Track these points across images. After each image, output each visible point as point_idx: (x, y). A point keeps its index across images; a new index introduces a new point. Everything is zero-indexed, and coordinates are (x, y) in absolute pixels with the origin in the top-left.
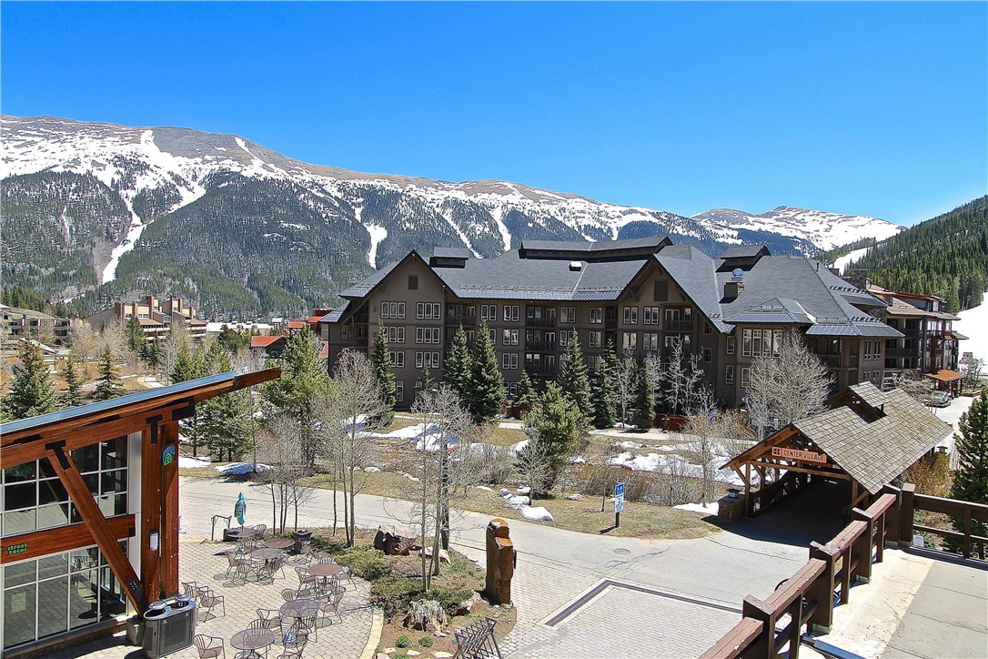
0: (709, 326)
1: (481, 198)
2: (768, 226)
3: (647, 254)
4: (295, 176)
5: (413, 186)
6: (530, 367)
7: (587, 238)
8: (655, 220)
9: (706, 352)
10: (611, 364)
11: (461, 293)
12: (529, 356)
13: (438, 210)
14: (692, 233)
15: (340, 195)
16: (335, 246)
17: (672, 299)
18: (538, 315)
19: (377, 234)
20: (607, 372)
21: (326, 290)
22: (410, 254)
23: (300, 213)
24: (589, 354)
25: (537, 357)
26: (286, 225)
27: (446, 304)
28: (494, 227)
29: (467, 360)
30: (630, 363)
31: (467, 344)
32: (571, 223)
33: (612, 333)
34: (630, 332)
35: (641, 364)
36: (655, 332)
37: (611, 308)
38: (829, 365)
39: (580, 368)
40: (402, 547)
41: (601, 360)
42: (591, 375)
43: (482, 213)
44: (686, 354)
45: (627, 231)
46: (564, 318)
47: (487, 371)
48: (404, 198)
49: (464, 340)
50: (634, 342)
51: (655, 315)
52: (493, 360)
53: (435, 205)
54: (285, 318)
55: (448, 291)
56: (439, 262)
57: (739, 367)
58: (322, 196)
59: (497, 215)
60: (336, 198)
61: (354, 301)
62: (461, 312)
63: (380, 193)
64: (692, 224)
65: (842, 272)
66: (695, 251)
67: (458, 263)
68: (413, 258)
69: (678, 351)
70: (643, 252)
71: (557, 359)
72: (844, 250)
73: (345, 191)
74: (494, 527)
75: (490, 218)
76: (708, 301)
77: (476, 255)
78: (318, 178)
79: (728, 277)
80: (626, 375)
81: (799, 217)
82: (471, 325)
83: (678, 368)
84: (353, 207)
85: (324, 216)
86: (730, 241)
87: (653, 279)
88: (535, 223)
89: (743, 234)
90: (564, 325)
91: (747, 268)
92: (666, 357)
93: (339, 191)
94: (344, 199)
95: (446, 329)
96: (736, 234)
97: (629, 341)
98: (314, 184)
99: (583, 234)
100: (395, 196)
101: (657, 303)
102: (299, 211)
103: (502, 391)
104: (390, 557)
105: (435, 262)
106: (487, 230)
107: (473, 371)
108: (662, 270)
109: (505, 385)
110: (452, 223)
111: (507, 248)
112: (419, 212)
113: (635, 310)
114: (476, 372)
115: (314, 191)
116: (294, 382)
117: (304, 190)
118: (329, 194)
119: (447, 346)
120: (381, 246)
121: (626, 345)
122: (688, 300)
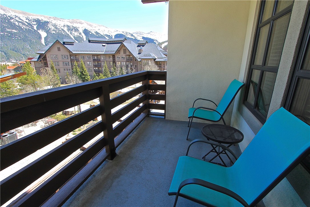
0: (136, 60)
1: (75, 25)
2: (149, 36)
4: (8, 13)
5: (53, 20)
6: (95, 71)
7: (106, 37)
8: (123, 34)
9: (136, 65)
10: (115, 69)
11: (74, 52)
12: (95, 68)
13: (62, 28)
14: (132, 37)
15: (27, 21)
16: (29, 38)
17: (128, 53)
18: (96, 58)
19: (43, 34)
20: (114, 71)
21: (29, 52)
22: (56, 41)
23: (14, 26)
24: (109, 68)
25: (97, 68)
26: (9, 30)
27: (70, 55)
28: (80, 34)
29: (79, 70)
30: (119, 69)
31: (78, 66)
32: (102, 34)
33: (114, 62)
34: (119, 61)
35: (122, 69)
36: (124, 61)
37: (114, 56)
38: (159, 67)
39: (107, 70)
40: (70, 114)
41: (112, 68)
42: (111, 72)
43: (76, 30)
44: (131, 66)
45: (116, 36)
46: (102, 58)
47: (84, 72)
48: (50, 23)
49: (77, 65)
50: (120, 64)
51: (124, 58)
52: (85, 69)
54: (17, 61)
55: (70, 51)
56: (66, 43)
57: (142, 69)
58: (20, 21)
59: (81, 30)
60: (26, 22)
61: (41, 55)
62: (74, 57)
63: (41, 21)
64: (132, 35)
65: (163, 48)
66: (132, 42)
67: (71, 44)
69: (129, 66)
70: (120, 42)
71: (102, 69)
72: (164, 43)
73: (28, 20)
74: (92, 105)
75: (78, 30)
76: (135, 54)
77: (76, 41)
79: (139, 48)
80: (119, 71)
81: (155, 34)
82: (78, 61)
83: (130, 69)
84: (33, 25)
85: (23, 28)
86: (141, 40)
87: (123, 48)
88: (92, 33)
89: (143, 38)
90: (102, 60)
91: (143, 46)
92: (127, 66)
93: (26, 19)
94: (29, 22)
95: (71, 62)
96: (142, 38)
97: (118, 64)
98: (16, 16)
99: (105, 37)
100: (48, 22)
101: (124, 54)
102: (12, 25)
103: (89, 77)
104: (67, 116)
105: (64, 43)
106: (78, 34)
107: (81, 72)
108: (125, 46)
109: (90, 76)
110: (67, 32)
111: (85, 40)
112: (56, 28)
113: (119, 56)
114: (82, 73)
115: (17, 19)
116: (28, 78)
117: (13, 18)
118: (23, 20)
119: (72, 66)
120: (46, 39)
121: (118, 65)
122: (131, 54)
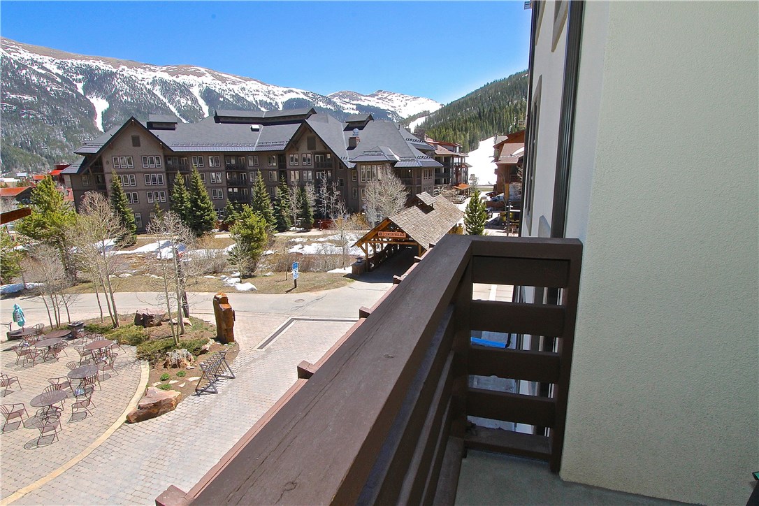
0: (342, 165)
1: (182, 79)
2: (374, 102)
3: (301, 119)
4: (12, 54)
5: (125, 67)
6: (232, 197)
7: (263, 109)
8: (305, 98)
9: (341, 180)
10: (284, 191)
11: (175, 149)
12: (230, 190)
13: (149, 87)
14: (329, 106)
15: (60, 72)
16: (63, 114)
17: (319, 148)
18: (233, 162)
19: (101, 105)
20: (282, 197)
21: (62, 149)
22: (130, 120)
23: (26, 87)
24: (270, 186)
25: (236, 190)
26: (13, 96)
27: (165, 156)
28: (195, 101)
29: (186, 195)
30: (296, 190)
31: (185, 184)
32: (250, 99)
33: (283, 171)
34: (294, 170)
35: (303, 190)
36: (310, 170)
37: (282, 155)
38: (406, 184)
39: (264, 195)
40: (156, 321)
41: (278, 189)
42: (273, 199)
43: (185, 90)
44: (329, 182)
45: (288, 104)
46: (251, 163)
47: (202, 202)
48: (118, 76)
49: (182, 181)
50: (297, 177)
51: (309, 160)
52: (205, 193)
53: (145, 83)
54: (29, 172)
55: (164, 147)
56: (154, 126)
57: (360, 188)
58: (44, 72)
59: (196, 91)
60: (57, 74)
61: (89, 157)
62: (176, 162)
63: (96, 72)
64: (329, 101)
65: (412, 131)
66: (330, 117)
67: (170, 126)
68: (132, 124)
69: (325, 181)
70: (298, 119)
71: (250, 191)
72: (413, 118)
73: (64, 69)
74: (218, 299)
75: (190, 93)
76: (340, 149)
77: (184, 121)
78: (36, 57)
79: (350, 134)
80: (295, 197)
81: (389, 98)
82: (185, 171)
83: (325, 191)
84: (75, 83)
85: (49, 89)
86: (352, 112)
87: (306, 136)
88: (224, 98)
89: (359, 107)
90: (251, 168)
91: (361, 128)
92: (318, 184)
93: (59, 68)
94: (65, 75)
95: (167, 174)
96: (355, 107)
97: (294, 177)
98: (33, 62)
99: (259, 107)
100: (112, 75)
101: (310, 152)
102: (23, 85)
103: (214, 214)
104: (147, 328)
105: (151, 125)
106: (189, 103)
107: (192, 202)
108: (311, 130)
109: (216, 210)
110: (161, 97)
111: (207, 115)
112: (133, 88)
113: (296, 156)
114: (194, 202)
115: (35, 68)
116: (45, 220)
117: (25, 67)
118: (50, 71)
119: (170, 186)
120: (106, 115)
121: (293, 179)
122: (328, 149)
